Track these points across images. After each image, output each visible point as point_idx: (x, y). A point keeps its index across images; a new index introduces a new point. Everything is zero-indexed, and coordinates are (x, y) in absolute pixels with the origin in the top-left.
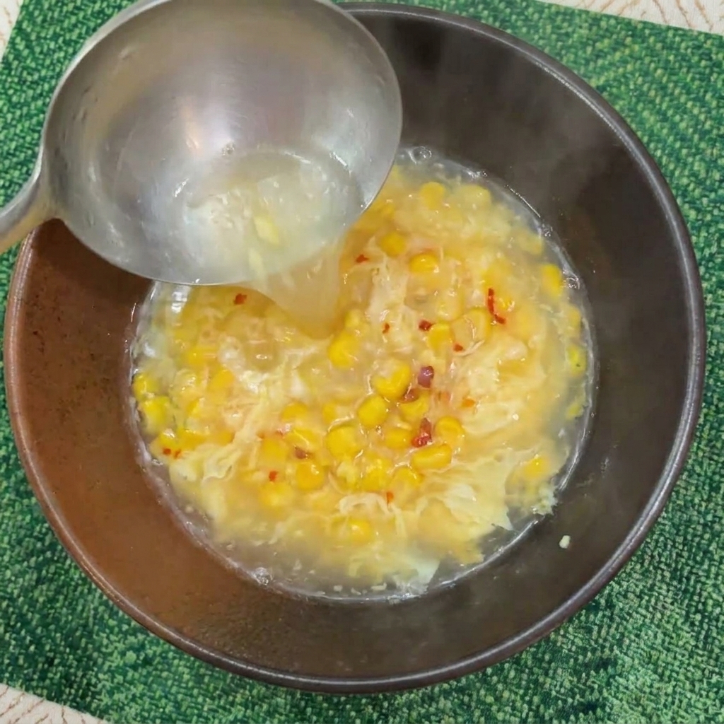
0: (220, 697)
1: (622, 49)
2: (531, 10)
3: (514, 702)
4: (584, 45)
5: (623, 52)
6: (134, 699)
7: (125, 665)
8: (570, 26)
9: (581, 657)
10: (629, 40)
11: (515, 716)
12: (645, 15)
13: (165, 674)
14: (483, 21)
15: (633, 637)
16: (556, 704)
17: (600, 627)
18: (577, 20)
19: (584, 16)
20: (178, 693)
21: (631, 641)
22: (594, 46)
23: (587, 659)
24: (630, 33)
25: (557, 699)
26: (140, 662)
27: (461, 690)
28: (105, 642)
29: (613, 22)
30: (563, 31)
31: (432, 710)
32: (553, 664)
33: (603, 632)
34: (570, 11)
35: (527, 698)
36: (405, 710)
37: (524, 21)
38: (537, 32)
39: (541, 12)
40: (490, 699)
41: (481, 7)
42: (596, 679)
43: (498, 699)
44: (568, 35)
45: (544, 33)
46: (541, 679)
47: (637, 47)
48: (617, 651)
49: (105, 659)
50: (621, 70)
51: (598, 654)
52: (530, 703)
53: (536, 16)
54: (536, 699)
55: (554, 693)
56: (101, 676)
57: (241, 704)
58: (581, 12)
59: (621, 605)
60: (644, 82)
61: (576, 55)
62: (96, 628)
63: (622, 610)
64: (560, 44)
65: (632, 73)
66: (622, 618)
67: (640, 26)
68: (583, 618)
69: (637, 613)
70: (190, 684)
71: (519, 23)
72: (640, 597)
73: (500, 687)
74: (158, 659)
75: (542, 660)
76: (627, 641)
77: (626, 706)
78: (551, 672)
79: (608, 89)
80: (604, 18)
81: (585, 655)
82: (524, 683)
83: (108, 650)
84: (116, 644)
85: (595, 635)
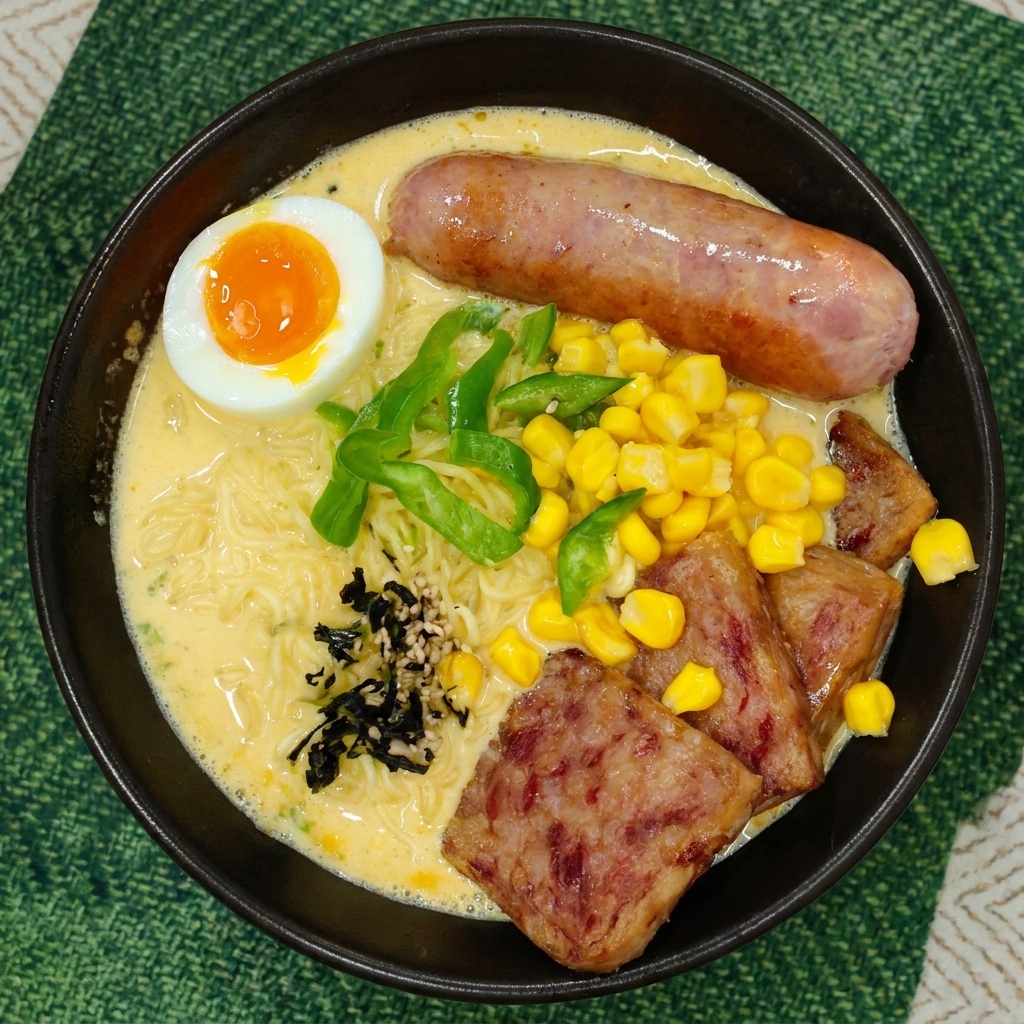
0: (18, 370)
2: (1014, 709)
3: (40, 769)
7: (54, 239)
9: (107, 858)
11: (21, 771)
13: (44, 294)
14: (990, 643)
15: (140, 927)
16: (41, 827)
17: (151, 883)
20: (20, 314)
23: (105, 866)
25: (48, 827)
26: (58, 257)
27: (52, 693)
28: (82, 209)
31: (23, 659)
32: (94, 820)
33: (145, 888)
35: (47, 787)
36: (20, 623)
38: (984, 718)
40: (43, 736)
41: (1012, 637)
42: (80, 879)
43: (43, 746)
44: (984, 763)
46: (75, 804)
48: (118, 907)
49: (58, 209)
51: (113, 882)
52: (40, 791)
53: (1007, 716)
54: (47, 799)
55: (56, 822)
56: (36, 205)
57: (12, 399)
59: (183, 911)
61: (957, 778)
63: (177, 912)
64: (970, 752)
66: (165, 913)
68: (160, 860)
69: (175, 933)
70: (33, 330)
71: (994, 694)
72: (196, 936)
73: (61, 750)
75: (100, 804)
76: (133, 921)
78: (82, 817)
81: (110, 863)
82: (67, 782)
83: (71, 214)
84: (80, 224)
85: (139, 876)
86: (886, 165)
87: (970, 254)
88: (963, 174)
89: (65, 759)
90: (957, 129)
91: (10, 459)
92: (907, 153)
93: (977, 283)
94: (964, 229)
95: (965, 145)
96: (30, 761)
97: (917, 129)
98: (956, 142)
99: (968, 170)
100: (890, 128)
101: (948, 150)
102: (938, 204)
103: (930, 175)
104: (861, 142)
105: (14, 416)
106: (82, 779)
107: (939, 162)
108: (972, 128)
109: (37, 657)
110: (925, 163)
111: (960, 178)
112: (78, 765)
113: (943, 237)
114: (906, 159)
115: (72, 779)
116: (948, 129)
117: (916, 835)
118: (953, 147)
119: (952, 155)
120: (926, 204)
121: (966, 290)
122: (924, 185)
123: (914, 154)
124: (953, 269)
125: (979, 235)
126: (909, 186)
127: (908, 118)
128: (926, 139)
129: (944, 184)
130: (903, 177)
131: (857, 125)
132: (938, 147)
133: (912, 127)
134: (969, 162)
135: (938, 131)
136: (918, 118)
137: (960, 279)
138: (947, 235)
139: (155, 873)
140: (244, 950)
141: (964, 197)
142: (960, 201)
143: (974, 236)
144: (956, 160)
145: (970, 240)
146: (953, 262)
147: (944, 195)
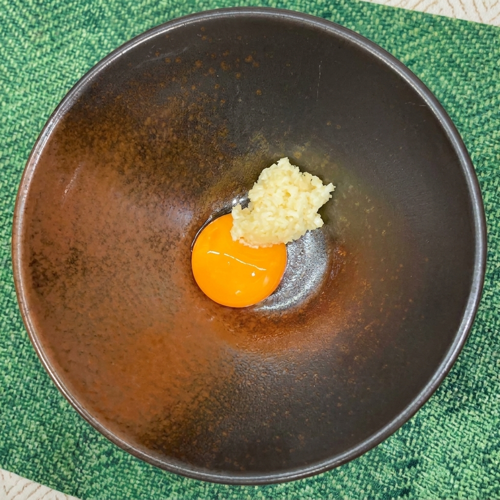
0: (162, 486)
1: (426, 34)
2: (365, 9)
3: (355, 488)
4: (401, 32)
5: (427, 37)
6: (106, 487)
8: (391, 19)
9: (399, 459)
10: (431, 28)
12: (442, 11)
13: (126, 471)
15: (432, 445)
16: (383, 490)
17: (412, 439)
18: (396, 15)
19: (401, 13)
20: (135, 483)
21: (432, 448)
22: (408, 33)
23: (403, 460)
24: (432, 24)
25: (383, 486)
26: (109, 462)
27: (318, 480)
28: (87, 449)
29: (420, 16)
30: (386, 23)
32: (380, 464)
33: (414, 441)
34: (391, 9)
35: (364, 486)
37: (361, 16)
38: (369, 24)
39: (372, 10)
40: (339, 487)
41: (332, 7)
42: (408, 474)
43: (344, 486)
44: (390, 25)
45: (374, 24)
46: (372, 473)
47: (436, 34)
48: (422, 455)
49: (87, 461)
50: (425, 50)
51: (410, 457)
52: (365, 489)
53: (369, 13)
54: (369, 487)
55: (381, 482)
56: (84, 472)
57: (175, 491)
58: (399, 9)
59: (425, 424)
60: (441, 57)
61: (395, 39)
62: (81, 439)
63: (426, 427)
64: (384, 32)
65: (433, 51)
66: (426, 433)
67: (439, 19)
68: (400, 433)
69: (436, 428)
70: (143, 477)
71: (358, 18)
72: (438, 418)
73: (346, 478)
74: (121, 461)
75: (373, 461)
76: (429, 448)
77: (428, 492)
78: (379, 470)
79: (417, 62)
80: (414, 14)
81: (401, 457)
82: (361, 476)
83: (89, 455)
84: (94, 450)
85: (408, 444)
86: (104, 47)
87: (150, 11)
89: (350, 476)
90: (91, 13)
91: (204, 494)
92: (100, 37)
93: (164, 9)
94: (138, 13)
95: (98, 10)
96: (351, 493)
97: (90, 32)
98: (97, 14)
99: (111, 10)
100: (88, 44)
101: (100, 18)
102: (125, 25)
103: (111, 27)
104: (93, 58)
105: (184, 490)
106: (361, 469)
107: (106, 23)
108: (91, 6)
109: (301, 487)
110: (106, 29)
111: (114, 13)
112: (353, 469)
113: (141, 23)
114: (103, 38)
115: (359, 474)
116: (90, 18)
117: (419, 60)
118: (99, 16)
119: (103, 17)
120: (125, 30)
121: (167, 14)
122: (116, 30)
123: (101, 34)
124: (156, 19)
125: (141, 7)
126: (116, 37)
127: (84, 35)
128: (95, 28)
129: (116, 21)
130: (111, 39)
131: (85, 59)
132: (99, 23)
133: (88, 34)
134: (107, 9)
135: (91, 23)
136: (84, 31)
137: (162, 17)
138: (139, 21)
139: (407, 436)
140: (445, 396)
141: (123, 12)
142: (124, 14)
143: (142, 9)
144: (106, 15)
145: (143, 11)
146: (153, 20)
147: (121, 21)
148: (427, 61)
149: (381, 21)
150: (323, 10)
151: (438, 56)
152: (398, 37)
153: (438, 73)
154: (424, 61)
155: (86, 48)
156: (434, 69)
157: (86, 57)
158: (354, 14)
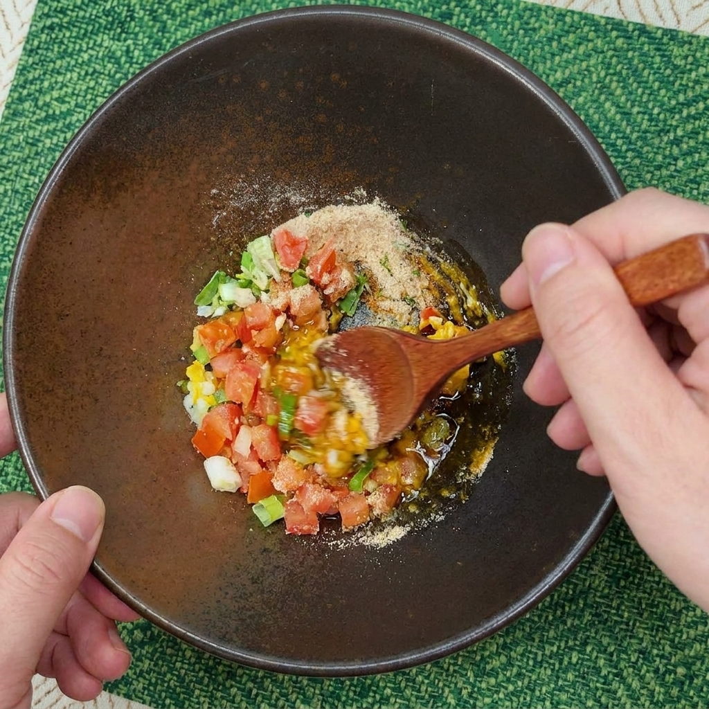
1: (586, 43)
2: (500, 7)
4: (550, 40)
5: (587, 46)
6: (141, 674)
8: (536, 21)
10: (592, 35)
12: (607, 11)
18: (543, 16)
19: (550, 12)
20: (182, 668)
22: (559, 42)
24: (593, 28)
26: (146, 640)
29: (576, 18)
30: (531, 26)
37: (493, 17)
38: (505, 28)
39: (510, 8)
41: (453, 4)
44: (534, 30)
45: (512, 29)
47: (599, 42)
50: (584, 65)
53: (505, 12)
58: (548, 7)
60: (607, 75)
61: (542, 49)
64: (527, 39)
65: (595, 66)
67: (603, 22)
70: (193, 660)
71: (489, 19)
79: (573, 81)
80: (568, 13)
86: (135, 60)
87: (198, 10)
88: (145, 10)
90: (115, 12)
92: (128, 47)
94: (181, 13)
95: (126, 8)
97: (113, 39)
98: (124, 15)
100: (111, 56)
101: (128, 19)
102: (163, 29)
103: (144, 33)
104: (118, 76)
107: (136, 26)
110: (136, 35)
111: (147, 13)
113: (185, 27)
114: (132, 48)
116: (115, 19)
117: (575, 80)
118: (126, 17)
119: (133, 18)
120: (164, 37)
121: (221, 15)
122: (150, 37)
123: (130, 42)
124: (207, 20)
126: (150, 46)
127: (106, 44)
128: (120, 34)
129: (151, 23)
130: (143, 50)
131: (107, 78)
132: (126, 26)
133: (111, 42)
135: (115, 26)
136: (106, 37)
137: (214, 18)
138: (185, 24)
141: (160, 11)
142: (162, 14)
143: (186, 6)
144: (136, 15)
145: (188, 9)
146: (202, 21)
147: (158, 25)
148: (587, 80)
149: (521, 24)
150: (440, 8)
151: (603, 74)
152: (547, 48)
153: (603, 97)
154: (583, 81)
155: (109, 62)
156: (597, 92)
157: (109, 75)
158: (484, 14)
